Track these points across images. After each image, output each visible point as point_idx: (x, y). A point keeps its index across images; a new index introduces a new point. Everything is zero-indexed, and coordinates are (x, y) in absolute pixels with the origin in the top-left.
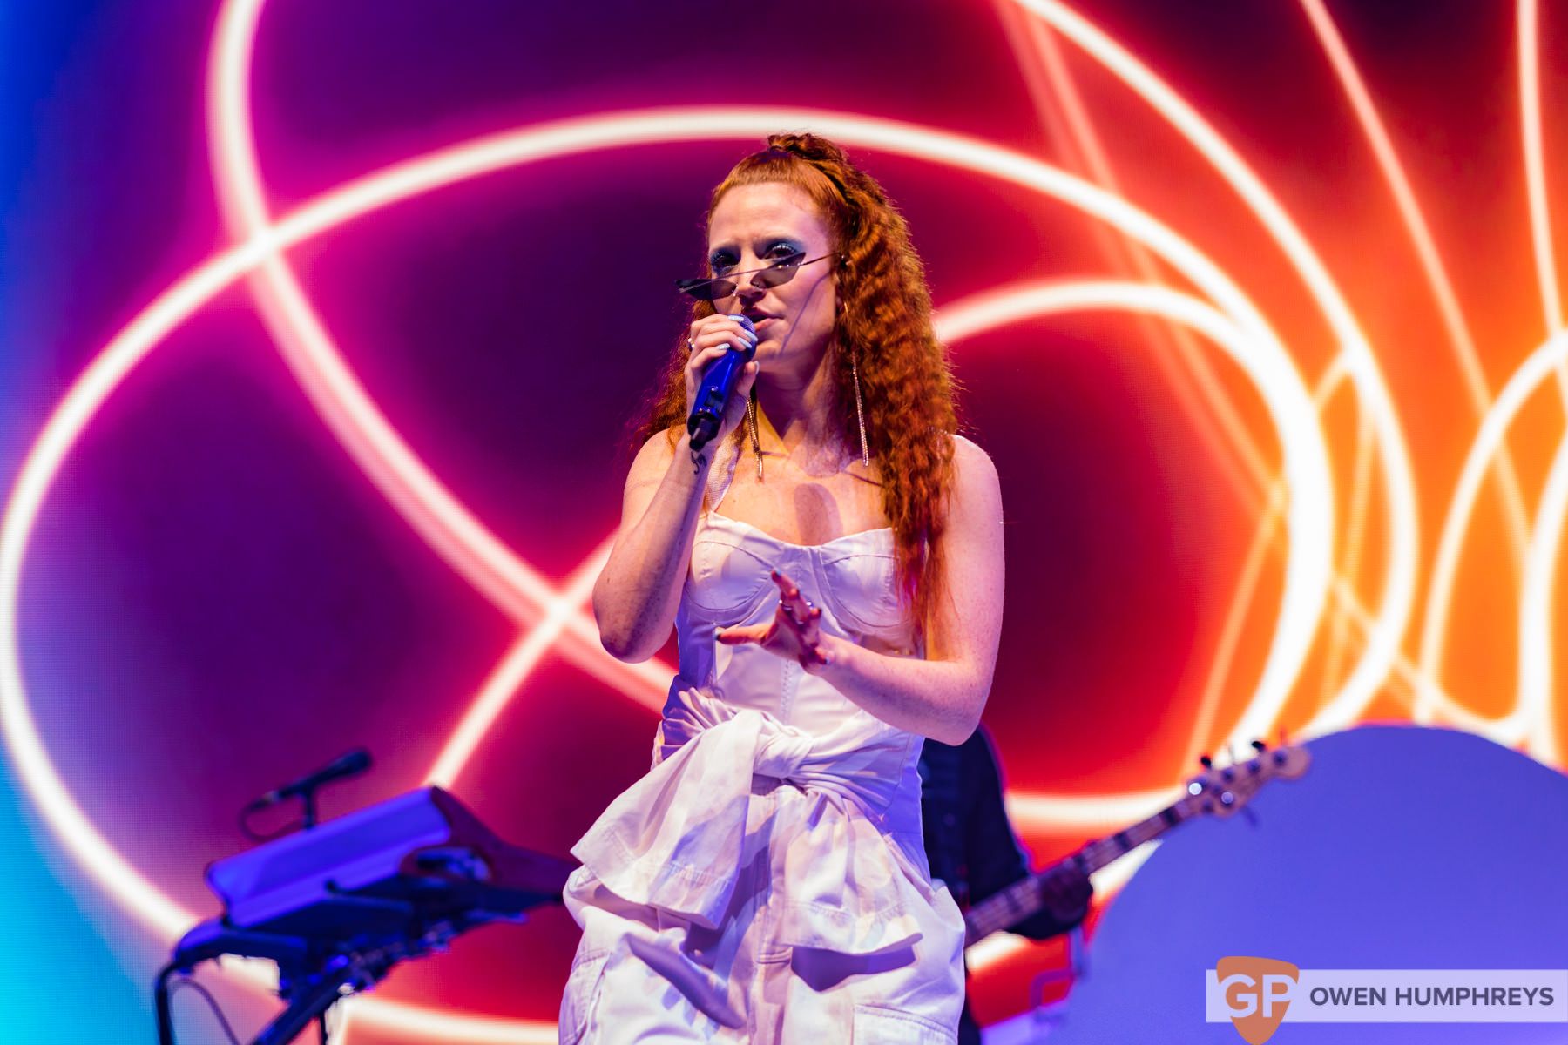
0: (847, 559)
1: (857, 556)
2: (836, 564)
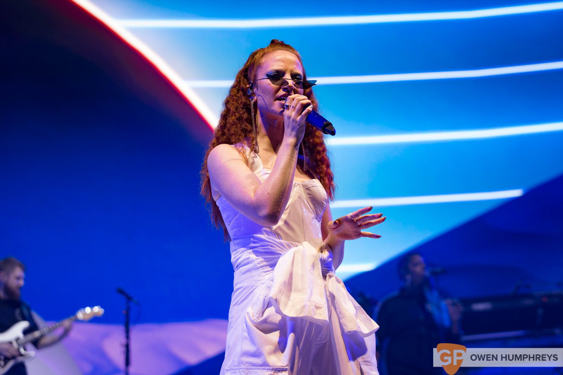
2: (310, 188)
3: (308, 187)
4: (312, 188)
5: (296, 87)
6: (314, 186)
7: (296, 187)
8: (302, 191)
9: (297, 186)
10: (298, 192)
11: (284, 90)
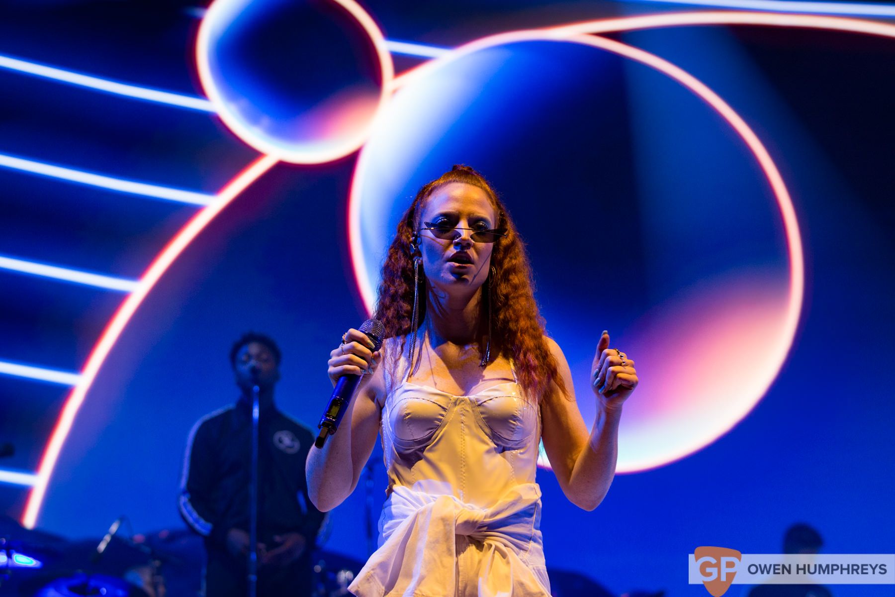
0: (491, 399)
1: (497, 398)
2: (485, 404)
3: (479, 403)
4: (488, 403)
5: (474, 240)
6: (493, 397)
7: (458, 405)
8: (468, 409)
9: (459, 403)
10: (461, 413)
11: (457, 245)
